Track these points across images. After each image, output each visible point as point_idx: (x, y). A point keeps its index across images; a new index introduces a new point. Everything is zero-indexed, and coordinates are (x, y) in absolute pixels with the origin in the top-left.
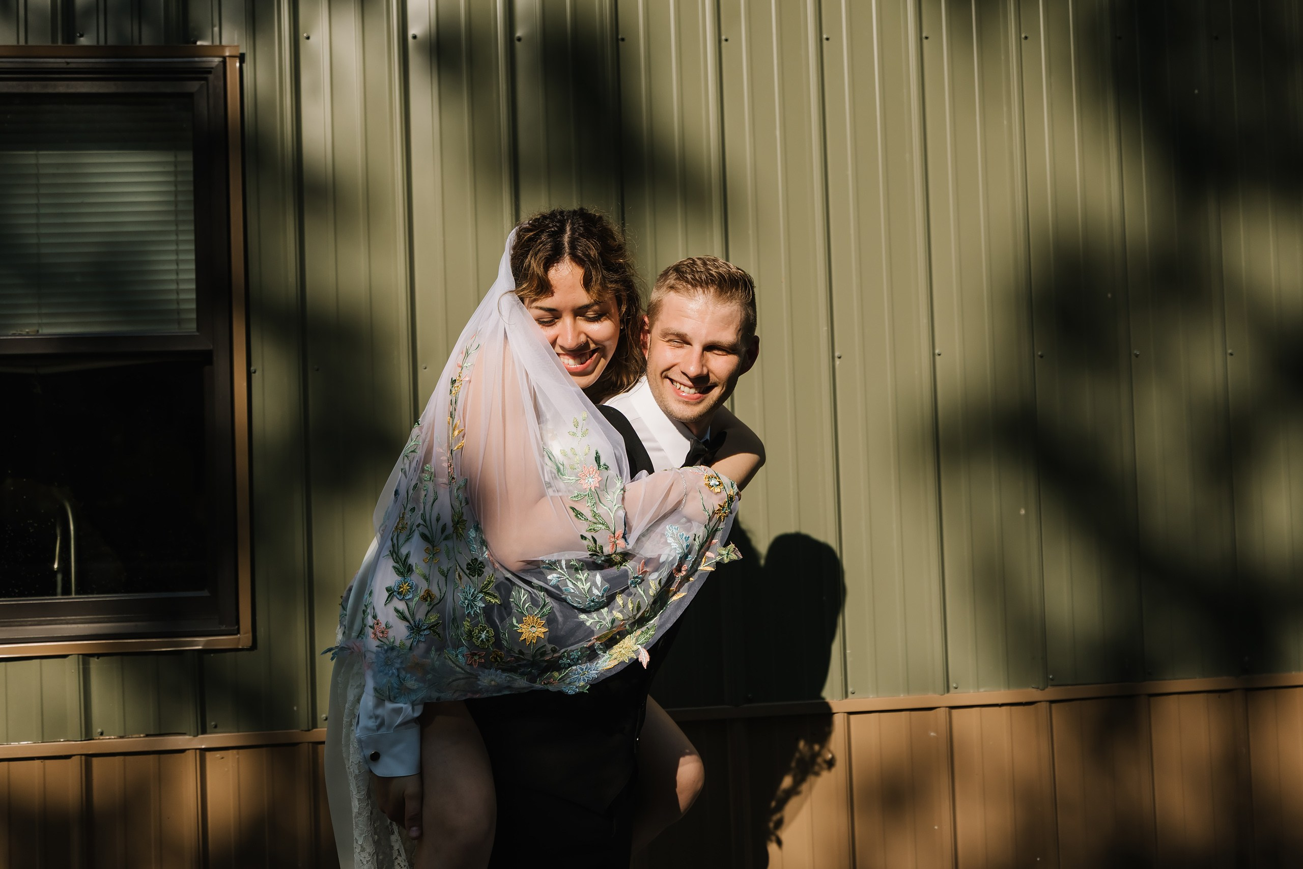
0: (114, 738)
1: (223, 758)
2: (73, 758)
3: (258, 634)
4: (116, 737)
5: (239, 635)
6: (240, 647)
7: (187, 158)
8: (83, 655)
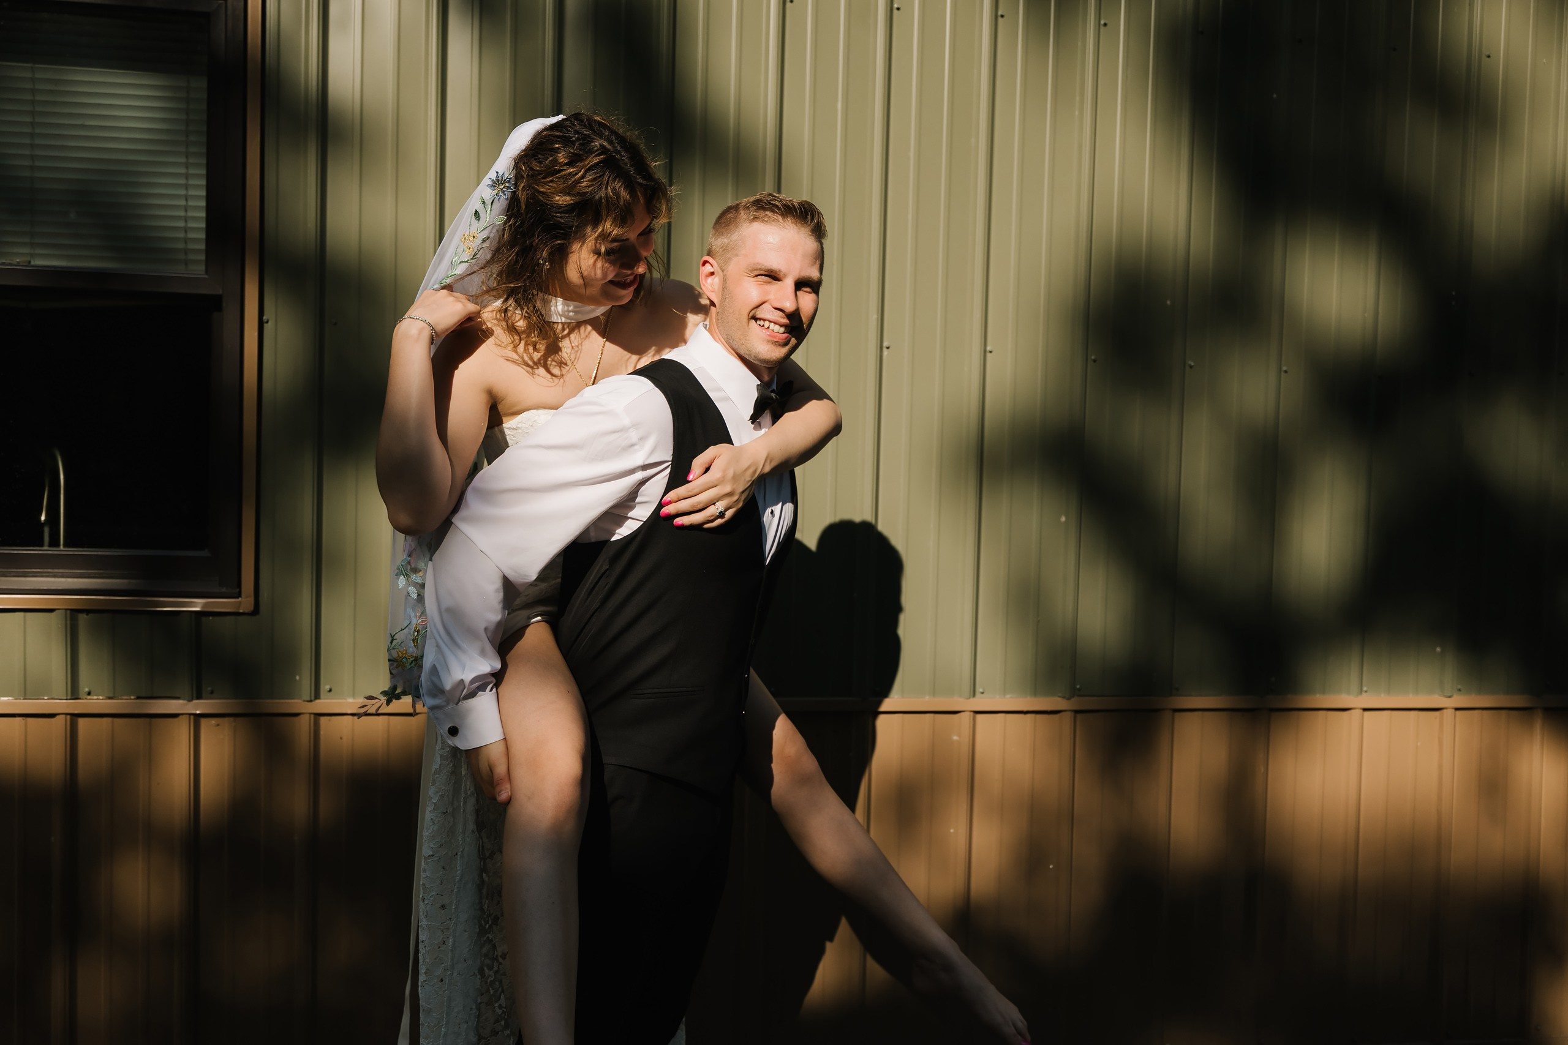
0: (102, 699)
1: (218, 725)
2: (58, 717)
3: (261, 599)
4: (104, 697)
5: (240, 599)
6: (241, 611)
7: (200, 84)
8: (71, 610)
